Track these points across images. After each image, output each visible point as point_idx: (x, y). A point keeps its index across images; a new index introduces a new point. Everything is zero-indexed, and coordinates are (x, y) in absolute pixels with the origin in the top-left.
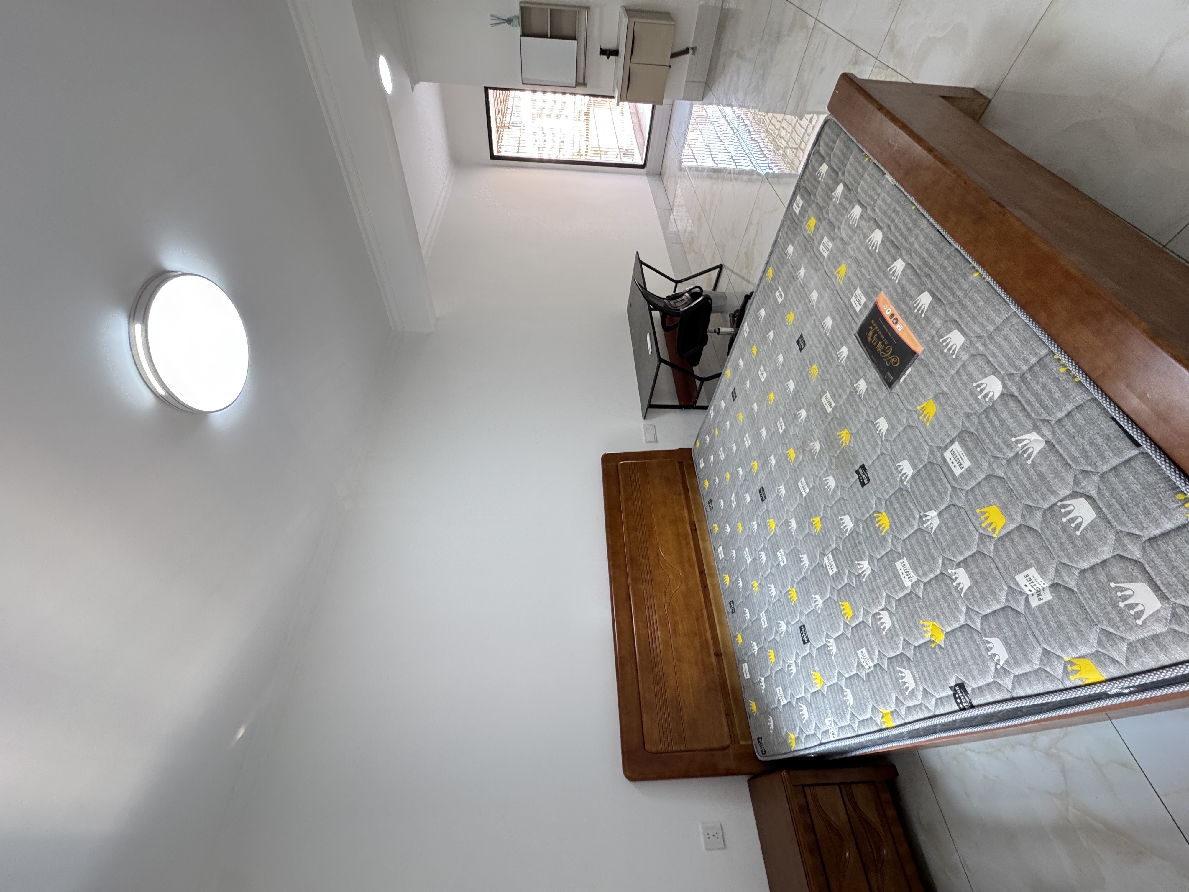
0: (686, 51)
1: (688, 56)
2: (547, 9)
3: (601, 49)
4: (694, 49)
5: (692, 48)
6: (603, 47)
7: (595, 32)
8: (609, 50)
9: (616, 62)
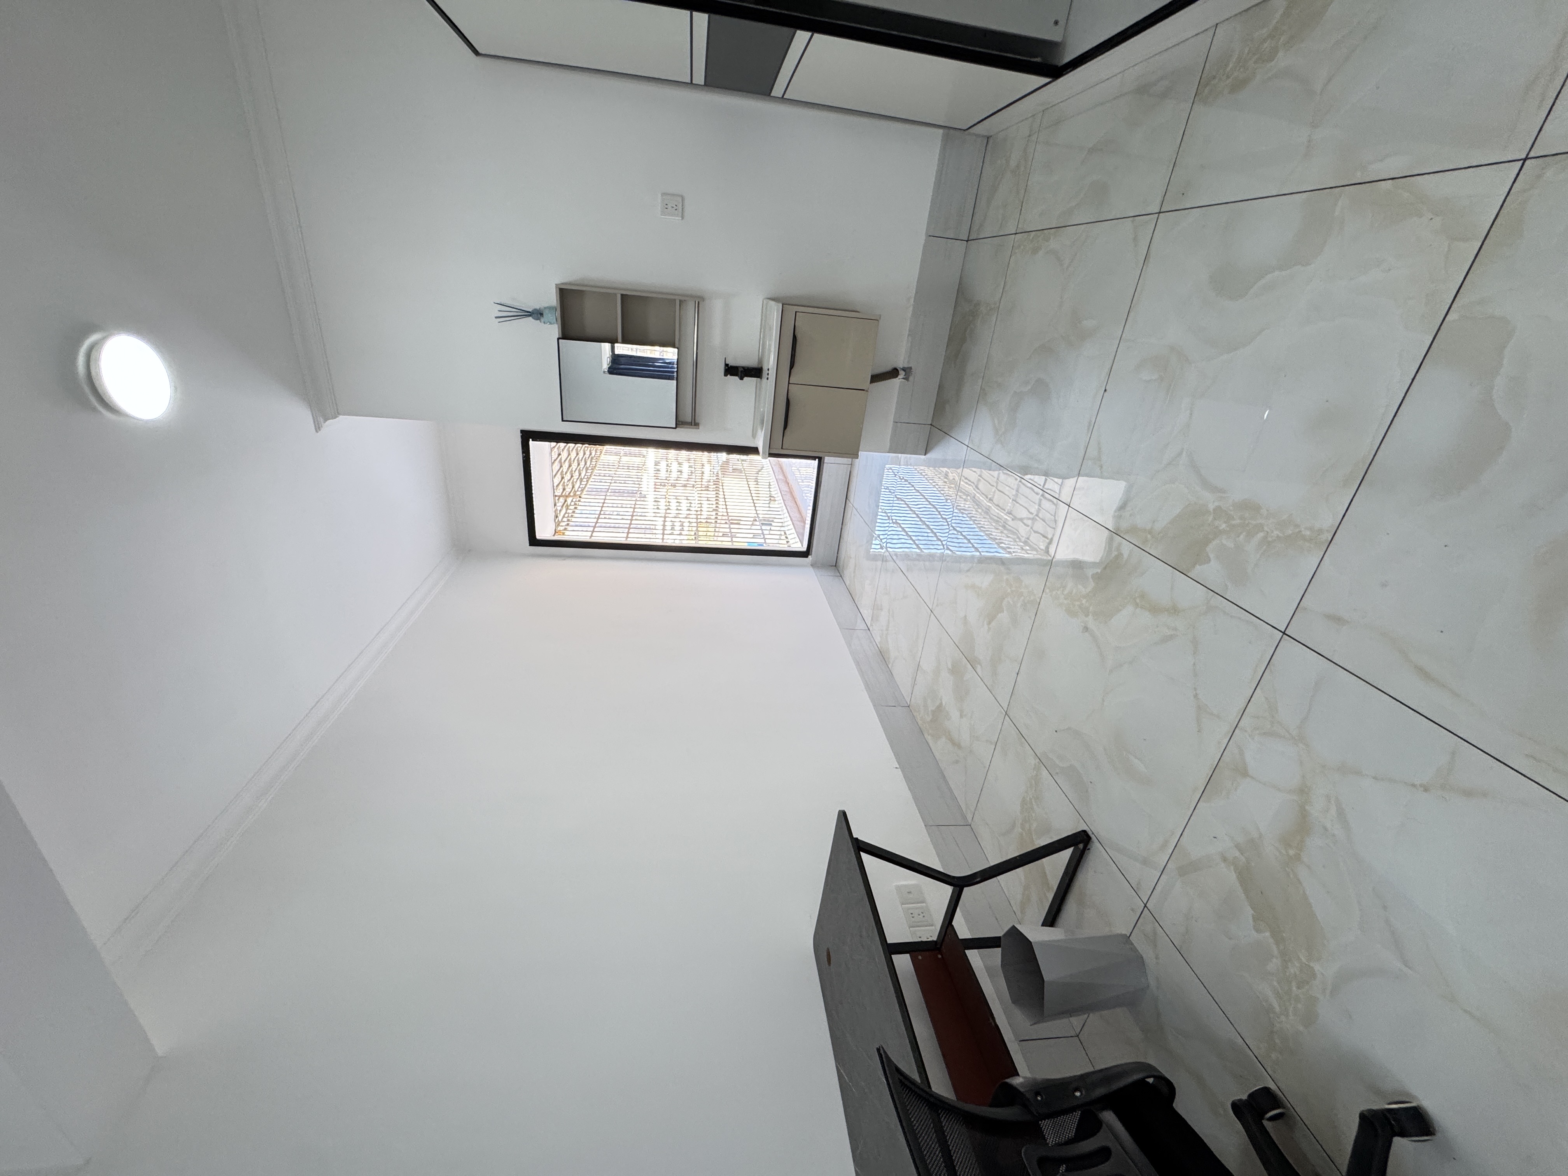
0: (894, 373)
1: (897, 382)
2: (616, 294)
3: (727, 365)
4: (908, 371)
5: (904, 369)
6: (732, 363)
7: (716, 337)
8: (743, 368)
9: (758, 389)
